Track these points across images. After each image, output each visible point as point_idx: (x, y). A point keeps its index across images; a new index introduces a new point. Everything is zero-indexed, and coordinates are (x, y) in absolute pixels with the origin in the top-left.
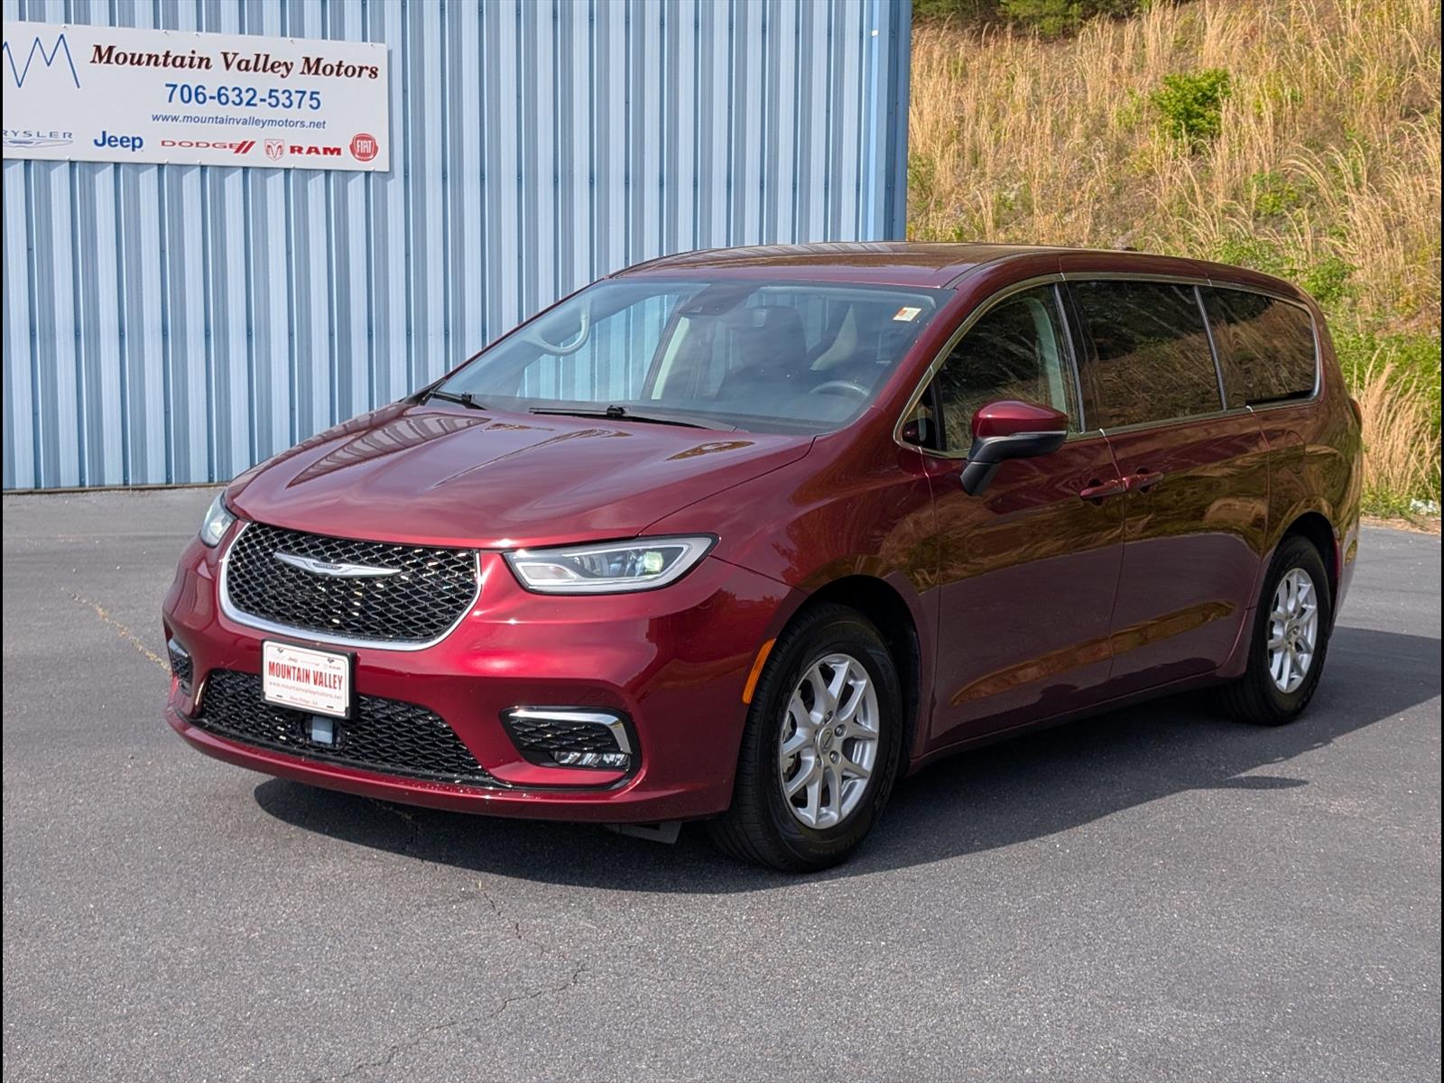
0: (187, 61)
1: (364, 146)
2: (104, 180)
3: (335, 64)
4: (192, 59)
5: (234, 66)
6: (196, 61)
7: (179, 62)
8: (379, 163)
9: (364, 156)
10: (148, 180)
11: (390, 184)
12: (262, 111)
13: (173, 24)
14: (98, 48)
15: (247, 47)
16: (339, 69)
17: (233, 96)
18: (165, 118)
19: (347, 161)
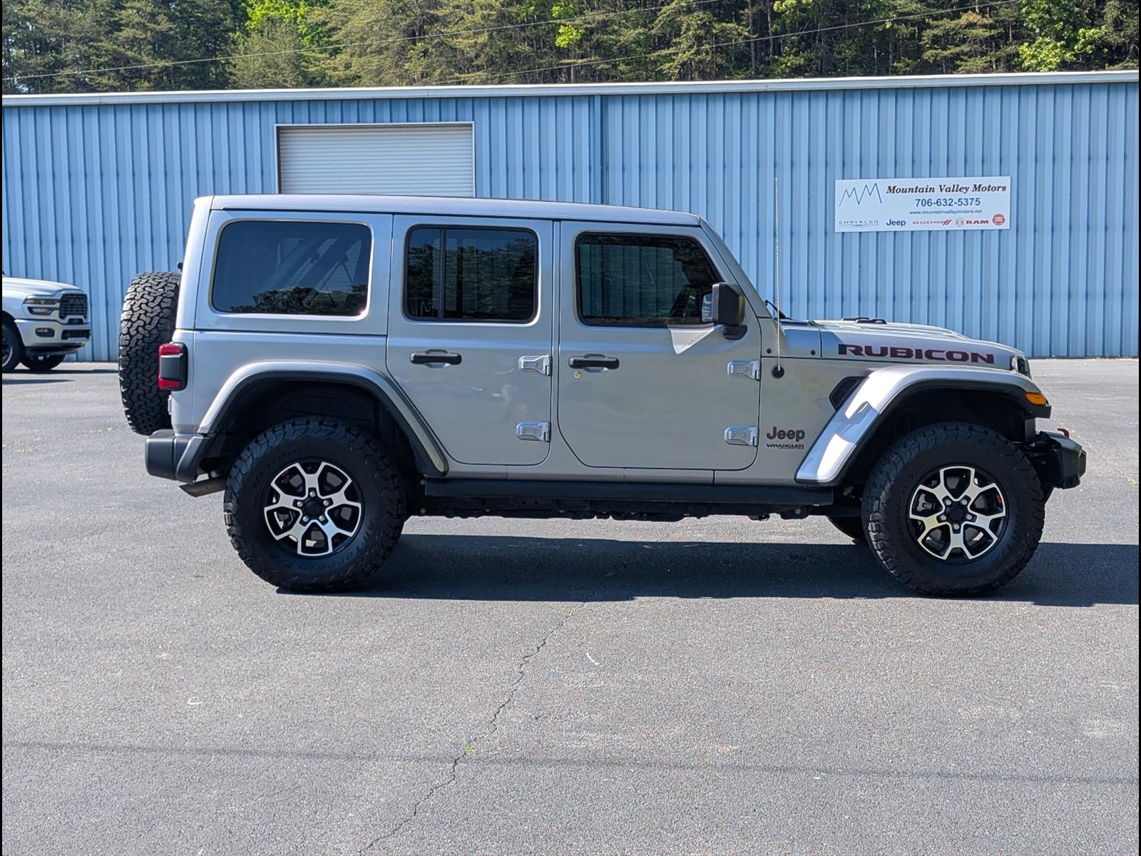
0: (925, 190)
1: (999, 219)
2: (890, 239)
4: (927, 189)
7: (922, 190)
8: (1006, 226)
9: (998, 223)
10: (908, 238)
11: (1010, 234)
12: (955, 207)
13: (920, 176)
14: (890, 187)
15: (949, 182)
16: (989, 188)
17: (943, 202)
18: (915, 213)
19: (991, 226)
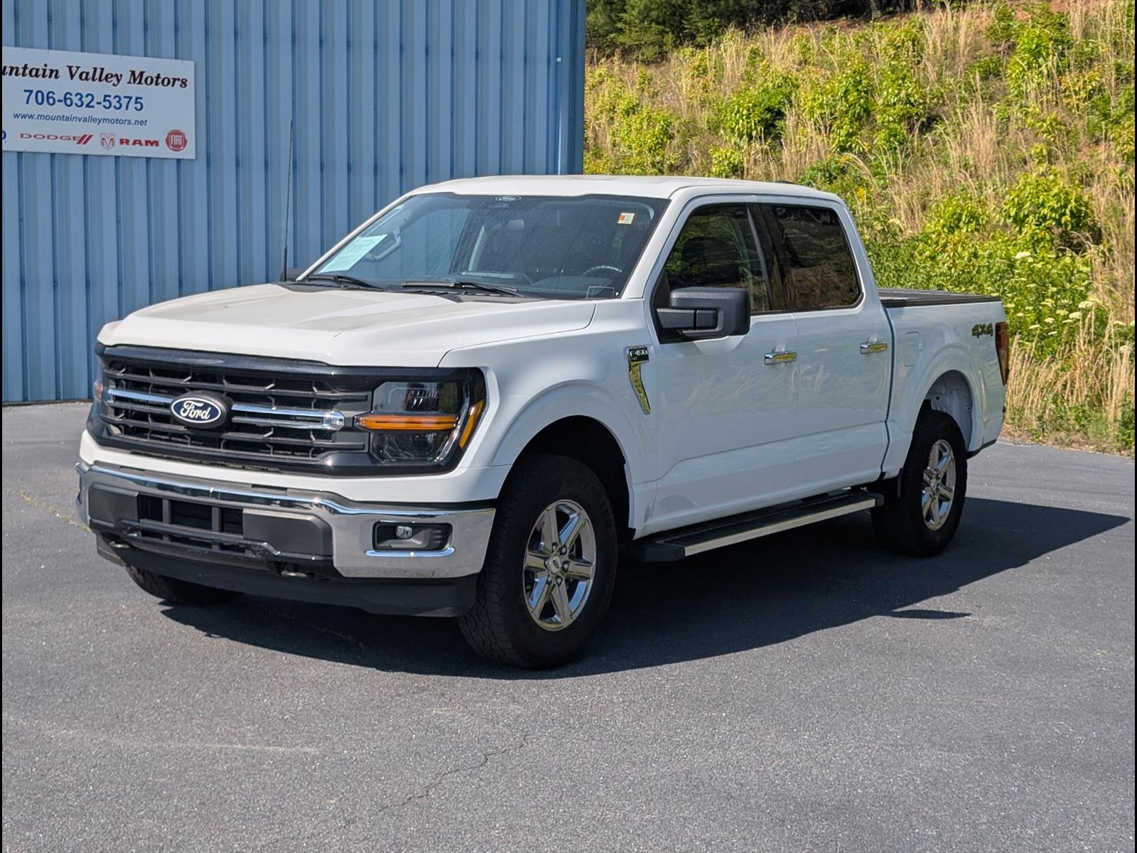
0: (41, 72)
1: (177, 140)
3: (154, 76)
4: (45, 70)
5: (77, 76)
6: (48, 73)
7: (35, 73)
8: (188, 153)
9: (176, 147)
11: (196, 169)
12: (98, 112)
13: (30, 43)
15: (87, 61)
16: (157, 80)
17: (76, 100)
18: (24, 116)
19: (163, 151)
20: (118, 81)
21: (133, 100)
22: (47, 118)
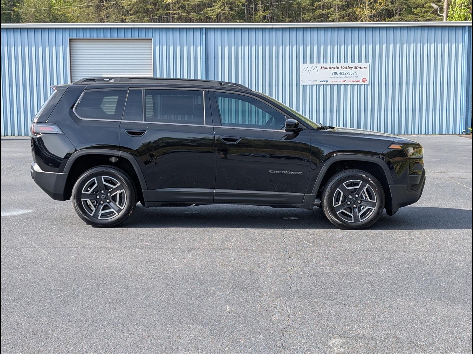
0: (335, 68)
1: (365, 80)
2: (322, 87)
3: (360, 67)
5: (343, 68)
6: (337, 68)
7: (334, 68)
8: (367, 83)
9: (364, 82)
10: (328, 87)
11: (369, 86)
12: (347, 75)
13: (333, 62)
14: (321, 67)
15: (345, 65)
16: (360, 68)
17: (343, 73)
18: (332, 77)
19: (361, 83)
20: (352, 68)
21: (355, 73)
22: (337, 77)
